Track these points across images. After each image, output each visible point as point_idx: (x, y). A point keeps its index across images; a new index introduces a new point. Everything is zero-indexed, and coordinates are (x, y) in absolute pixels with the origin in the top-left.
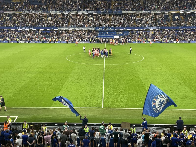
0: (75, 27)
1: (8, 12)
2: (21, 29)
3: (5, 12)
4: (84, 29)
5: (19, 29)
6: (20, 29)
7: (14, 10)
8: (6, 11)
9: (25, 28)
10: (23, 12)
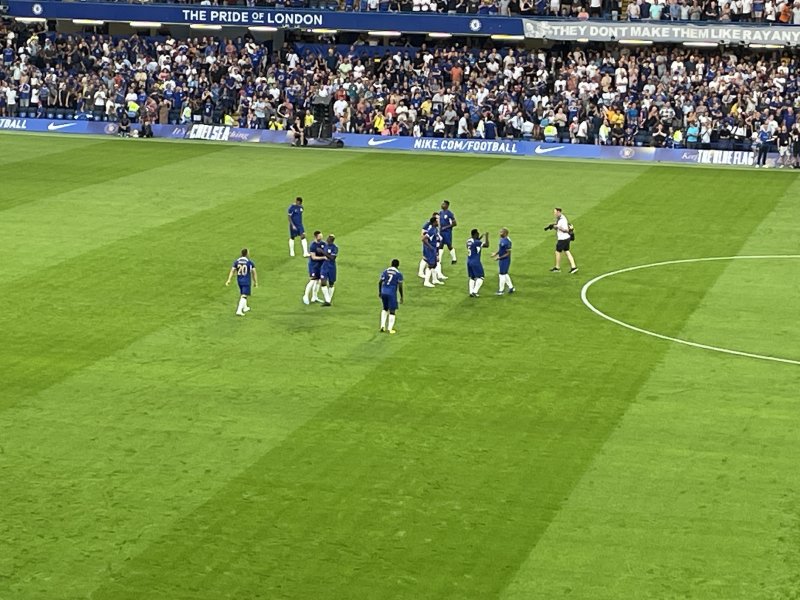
0: (678, 21)
2: (216, 21)
4: (757, 36)
5: (195, 21)
6: (208, 21)
9: (244, 17)
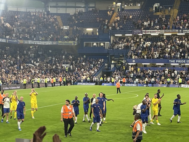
1: (149, 33)
3: (144, 32)
6: (175, 63)
7: (162, 29)
8: (147, 31)
9: (184, 61)
10: (179, 32)
